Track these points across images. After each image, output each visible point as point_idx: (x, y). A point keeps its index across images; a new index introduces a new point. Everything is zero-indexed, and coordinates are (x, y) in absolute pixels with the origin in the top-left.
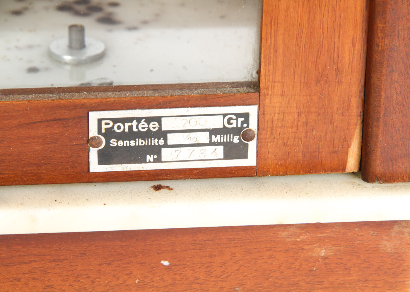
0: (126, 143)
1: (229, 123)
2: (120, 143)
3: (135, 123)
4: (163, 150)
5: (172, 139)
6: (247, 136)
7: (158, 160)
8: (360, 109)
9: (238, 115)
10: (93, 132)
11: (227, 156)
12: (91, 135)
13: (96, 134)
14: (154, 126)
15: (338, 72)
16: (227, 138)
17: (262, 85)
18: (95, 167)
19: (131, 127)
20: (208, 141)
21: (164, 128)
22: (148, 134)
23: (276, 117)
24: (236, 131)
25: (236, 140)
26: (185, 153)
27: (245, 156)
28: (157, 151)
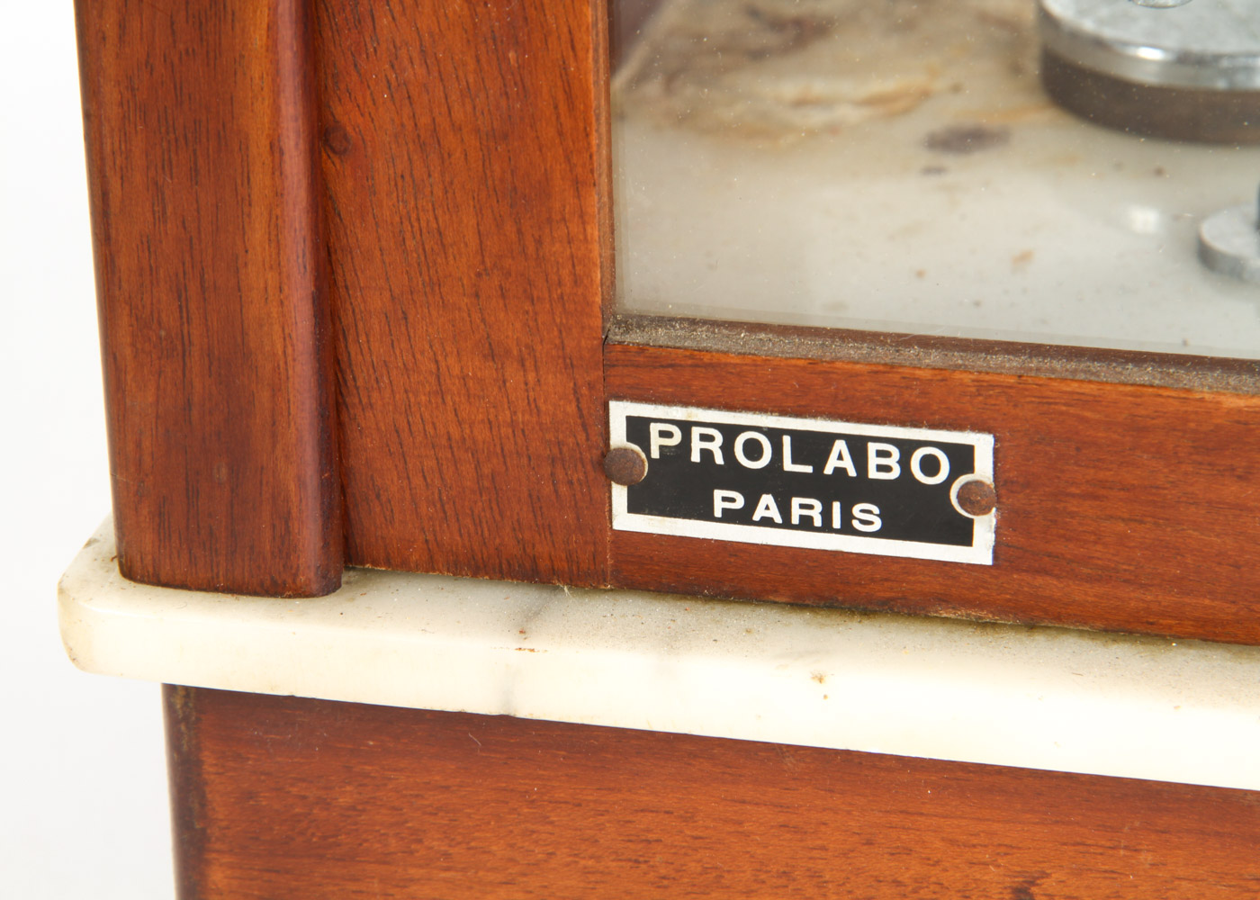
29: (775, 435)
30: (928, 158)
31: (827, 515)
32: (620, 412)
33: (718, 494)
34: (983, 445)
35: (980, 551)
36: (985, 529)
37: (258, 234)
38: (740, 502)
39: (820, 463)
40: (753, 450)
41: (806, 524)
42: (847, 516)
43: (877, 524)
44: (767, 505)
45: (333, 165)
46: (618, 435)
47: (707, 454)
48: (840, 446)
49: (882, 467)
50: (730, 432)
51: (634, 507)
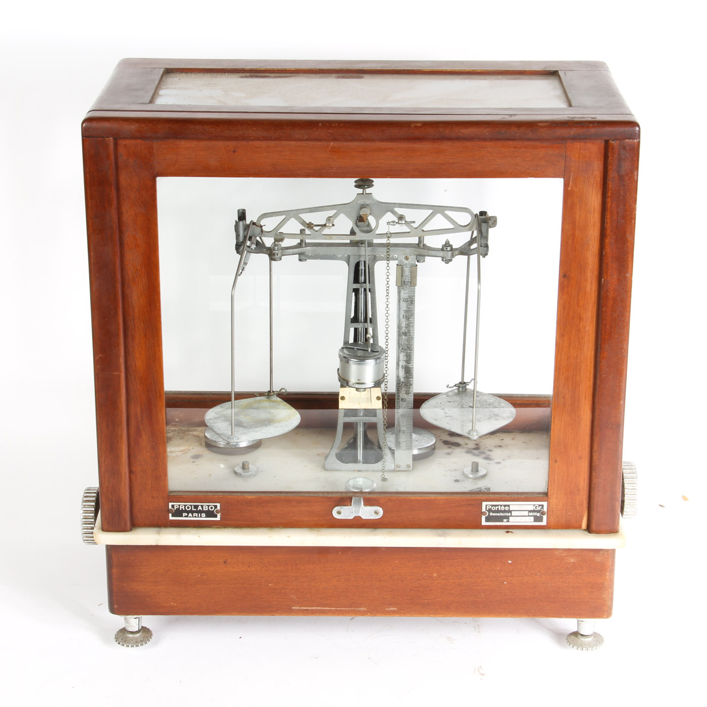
0: (496, 514)
1: (536, 508)
2: (494, 514)
3: (499, 507)
4: (510, 517)
5: (514, 513)
6: (543, 513)
7: (508, 521)
8: (587, 505)
9: (540, 505)
10: (484, 510)
11: (535, 521)
12: (483, 511)
13: (485, 511)
14: (507, 508)
15: (578, 490)
16: (535, 514)
17: (549, 494)
18: (484, 523)
19: (498, 509)
20: (527, 515)
21: (511, 509)
22: (505, 511)
23: (554, 507)
24: (538, 511)
25: (538, 515)
26: (518, 519)
27: (542, 521)
28: (507, 518)
29: (191, 506)
30: (192, 460)
31: (198, 515)
32: (170, 504)
33: (184, 514)
34: (218, 505)
35: (218, 518)
36: (219, 515)
37: (123, 485)
38: (186, 514)
39: (197, 509)
40: (188, 508)
41: (195, 517)
42: (201, 515)
43: (205, 516)
44: (190, 515)
45: (132, 475)
46: (170, 507)
47: (182, 509)
48: (200, 506)
49: (206, 509)
50: (185, 506)
51: (172, 516)
